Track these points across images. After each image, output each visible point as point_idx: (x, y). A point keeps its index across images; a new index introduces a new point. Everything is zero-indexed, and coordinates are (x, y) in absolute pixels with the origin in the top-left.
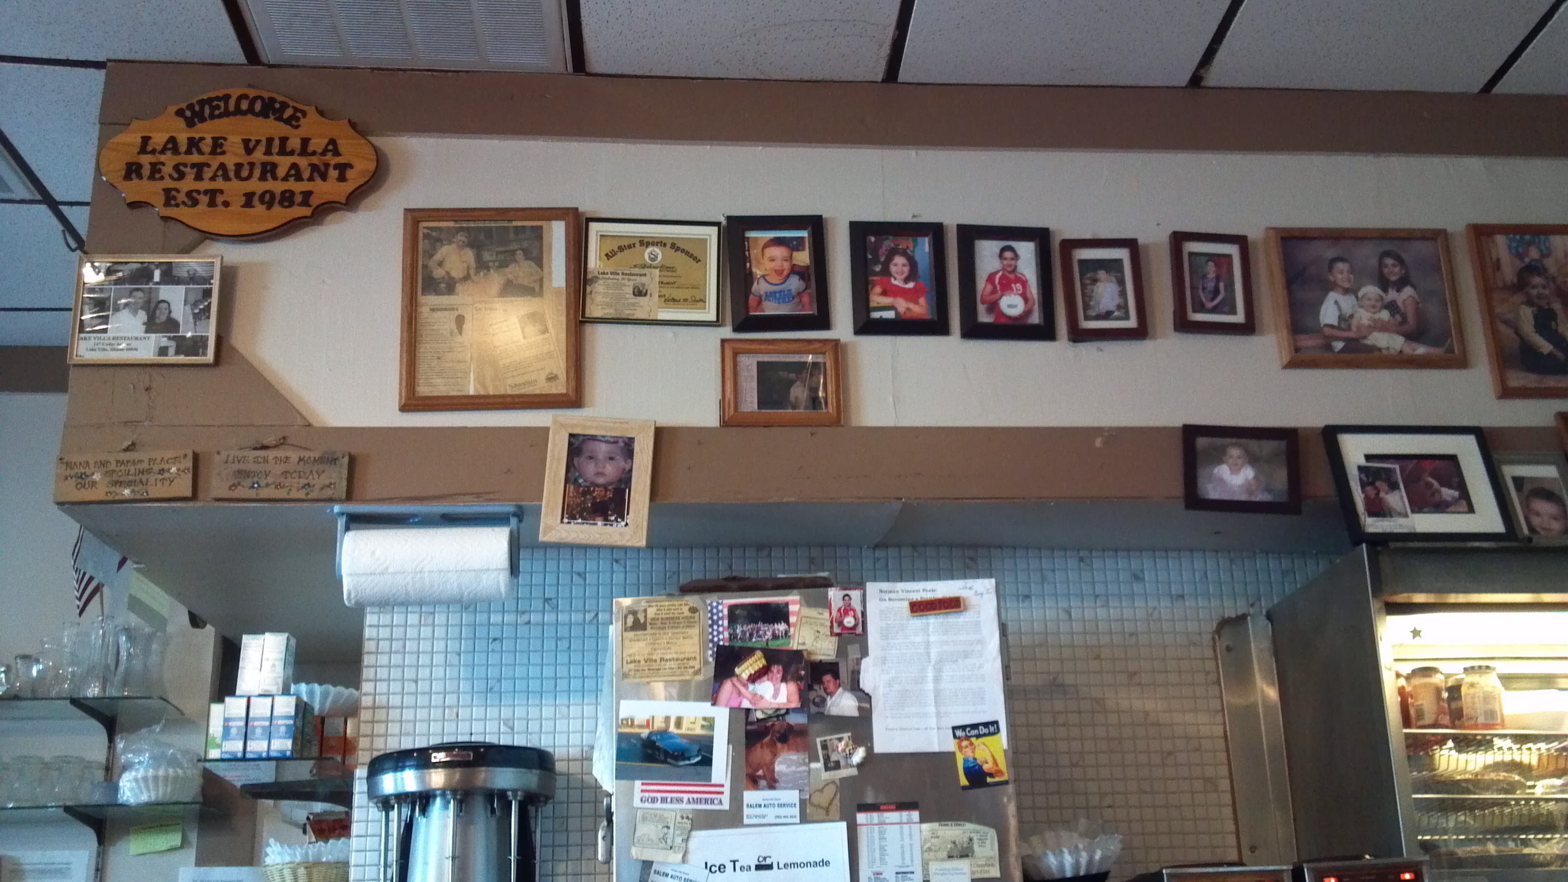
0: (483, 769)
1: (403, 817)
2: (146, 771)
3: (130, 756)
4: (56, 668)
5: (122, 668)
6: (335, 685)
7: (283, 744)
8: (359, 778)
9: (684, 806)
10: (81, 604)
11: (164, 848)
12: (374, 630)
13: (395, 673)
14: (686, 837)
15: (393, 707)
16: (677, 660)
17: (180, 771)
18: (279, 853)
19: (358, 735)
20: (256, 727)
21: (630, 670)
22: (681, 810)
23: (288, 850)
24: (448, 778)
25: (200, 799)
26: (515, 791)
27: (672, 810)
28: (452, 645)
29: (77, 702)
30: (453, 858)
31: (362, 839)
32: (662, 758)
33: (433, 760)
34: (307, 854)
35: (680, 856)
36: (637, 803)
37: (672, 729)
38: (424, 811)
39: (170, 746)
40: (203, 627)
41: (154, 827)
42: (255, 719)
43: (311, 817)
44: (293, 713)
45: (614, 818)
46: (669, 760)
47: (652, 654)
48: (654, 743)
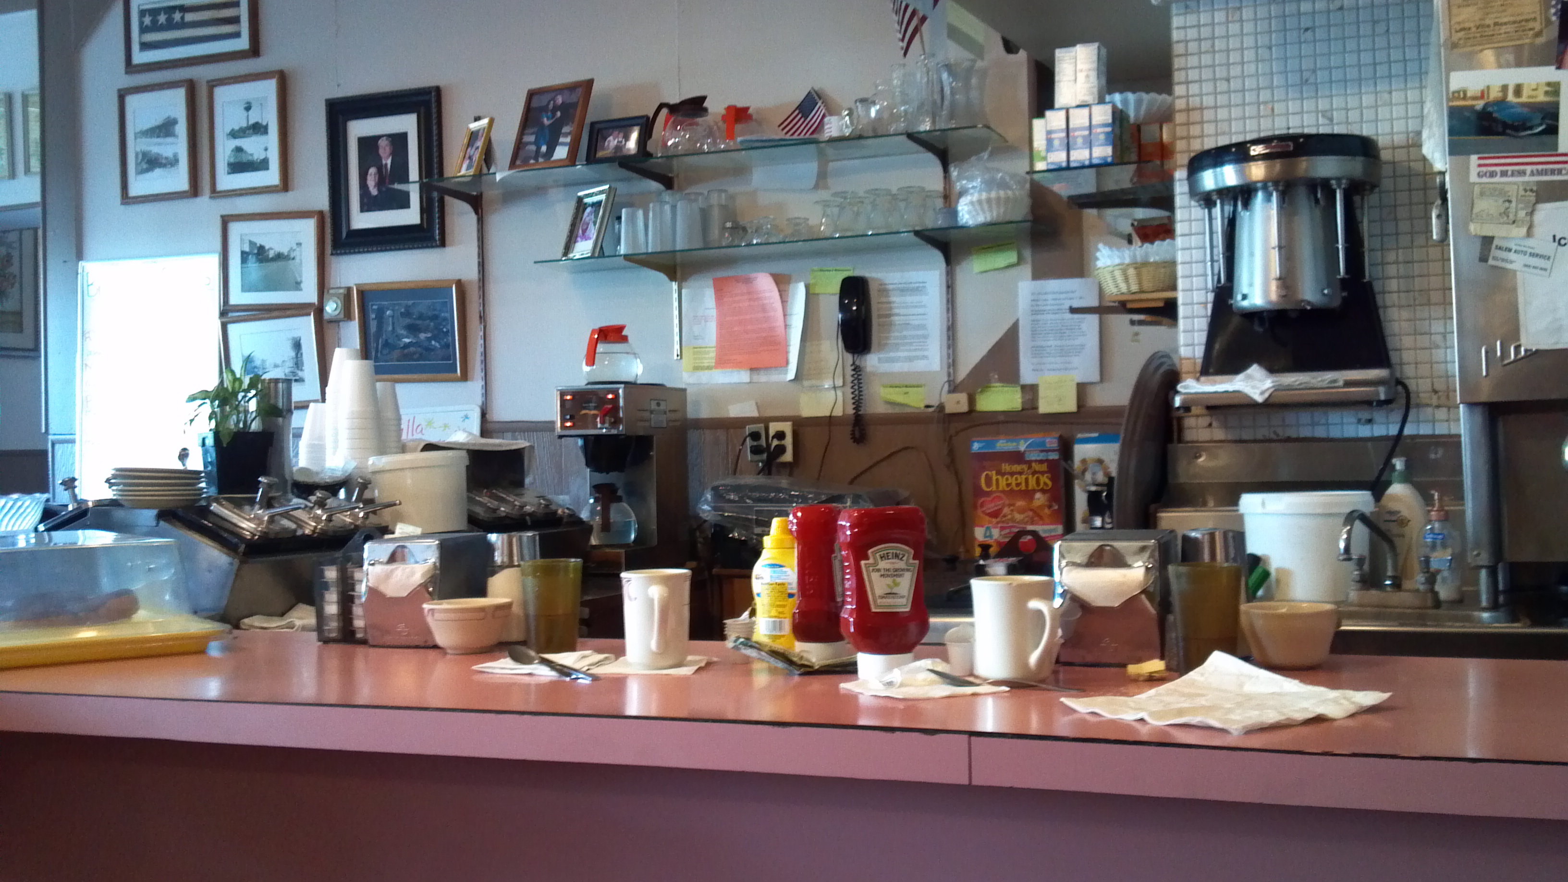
0: (1304, 158)
1: (1226, 215)
2: (980, 195)
3: (964, 182)
4: (890, 108)
5: (947, 103)
6: (1147, 92)
7: (1103, 152)
8: (1180, 180)
9: (1527, 178)
10: (905, 44)
11: (1002, 265)
12: (1182, 32)
13: (1206, 74)
14: (1530, 210)
15: (1207, 108)
16: (1514, 22)
17: (1010, 193)
18: (1109, 256)
19: (1175, 138)
20: (1077, 137)
21: (1460, 39)
22: (1523, 182)
23: (1117, 253)
24: (1269, 169)
25: (1030, 218)
26: (1338, 180)
27: (1515, 183)
28: (1262, 40)
29: (912, 136)
30: (1280, 247)
31: (1187, 237)
32: (1500, 129)
33: (1252, 153)
34: (1135, 256)
35: (1523, 231)
36: (1473, 178)
37: (1511, 97)
38: (1247, 205)
39: (998, 170)
40: (1017, 52)
41: (992, 247)
42: (1076, 129)
43: (1136, 223)
44: (1110, 121)
45: (1449, 196)
46: (1508, 131)
47: (1483, 19)
48: (1490, 114)
